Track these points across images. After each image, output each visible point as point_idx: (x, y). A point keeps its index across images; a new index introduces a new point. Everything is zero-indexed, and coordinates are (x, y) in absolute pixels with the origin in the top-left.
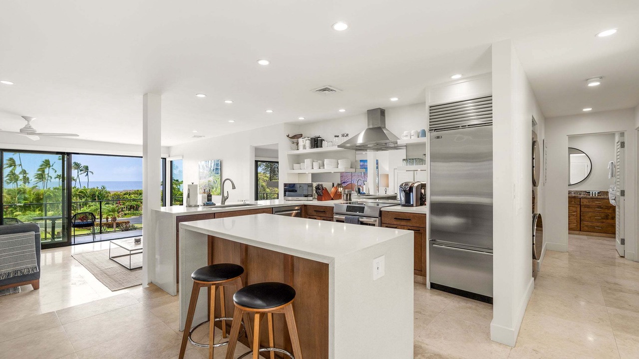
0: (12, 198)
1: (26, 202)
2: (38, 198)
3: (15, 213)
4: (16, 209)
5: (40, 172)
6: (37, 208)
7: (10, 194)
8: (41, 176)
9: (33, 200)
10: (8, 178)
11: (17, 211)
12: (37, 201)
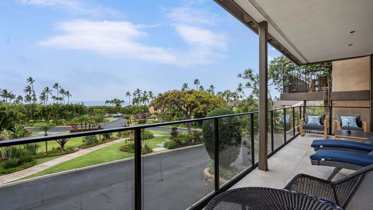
0: (28, 111)
1: (37, 113)
2: (44, 110)
3: (30, 121)
4: (30, 118)
5: (42, 95)
6: (43, 117)
7: (27, 108)
8: (43, 98)
9: (41, 112)
10: (26, 98)
11: (31, 119)
12: (43, 112)
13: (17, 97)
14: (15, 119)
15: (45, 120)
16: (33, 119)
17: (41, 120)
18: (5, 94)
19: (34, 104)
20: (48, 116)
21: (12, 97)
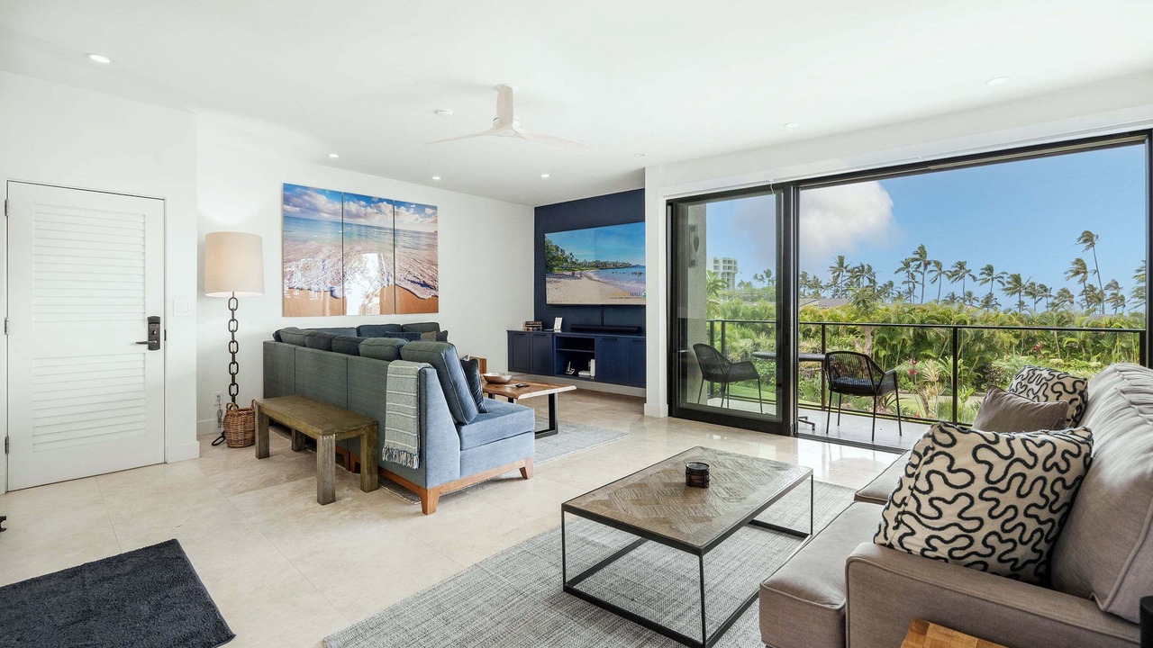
1: (1072, 339)
3: (1051, 360)
4: (1054, 351)
6: (1094, 354)
11: (1056, 356)
12: (1093, 339)
13: (1054, 293)
14: (991, 348)
15: (1099, 363)
16: (1063, 356)
17: (1086, 363)
18: (1015, 287)
19: (1065, 315)
20: (1113, 352)
21: (1037, 291)
